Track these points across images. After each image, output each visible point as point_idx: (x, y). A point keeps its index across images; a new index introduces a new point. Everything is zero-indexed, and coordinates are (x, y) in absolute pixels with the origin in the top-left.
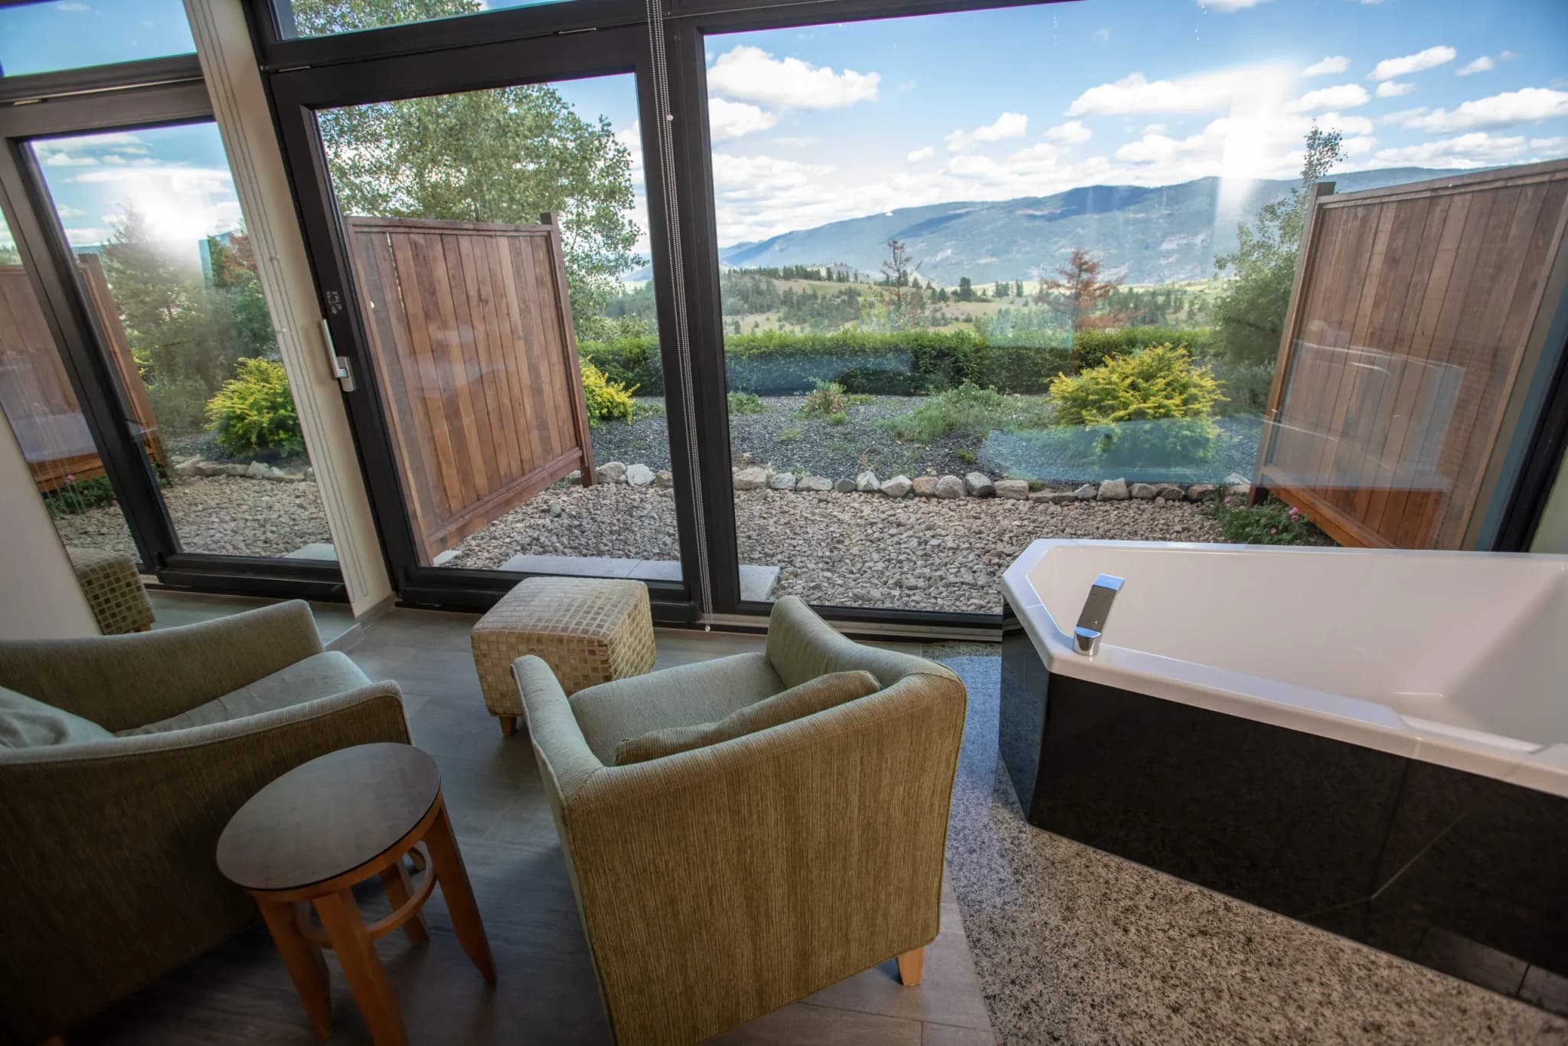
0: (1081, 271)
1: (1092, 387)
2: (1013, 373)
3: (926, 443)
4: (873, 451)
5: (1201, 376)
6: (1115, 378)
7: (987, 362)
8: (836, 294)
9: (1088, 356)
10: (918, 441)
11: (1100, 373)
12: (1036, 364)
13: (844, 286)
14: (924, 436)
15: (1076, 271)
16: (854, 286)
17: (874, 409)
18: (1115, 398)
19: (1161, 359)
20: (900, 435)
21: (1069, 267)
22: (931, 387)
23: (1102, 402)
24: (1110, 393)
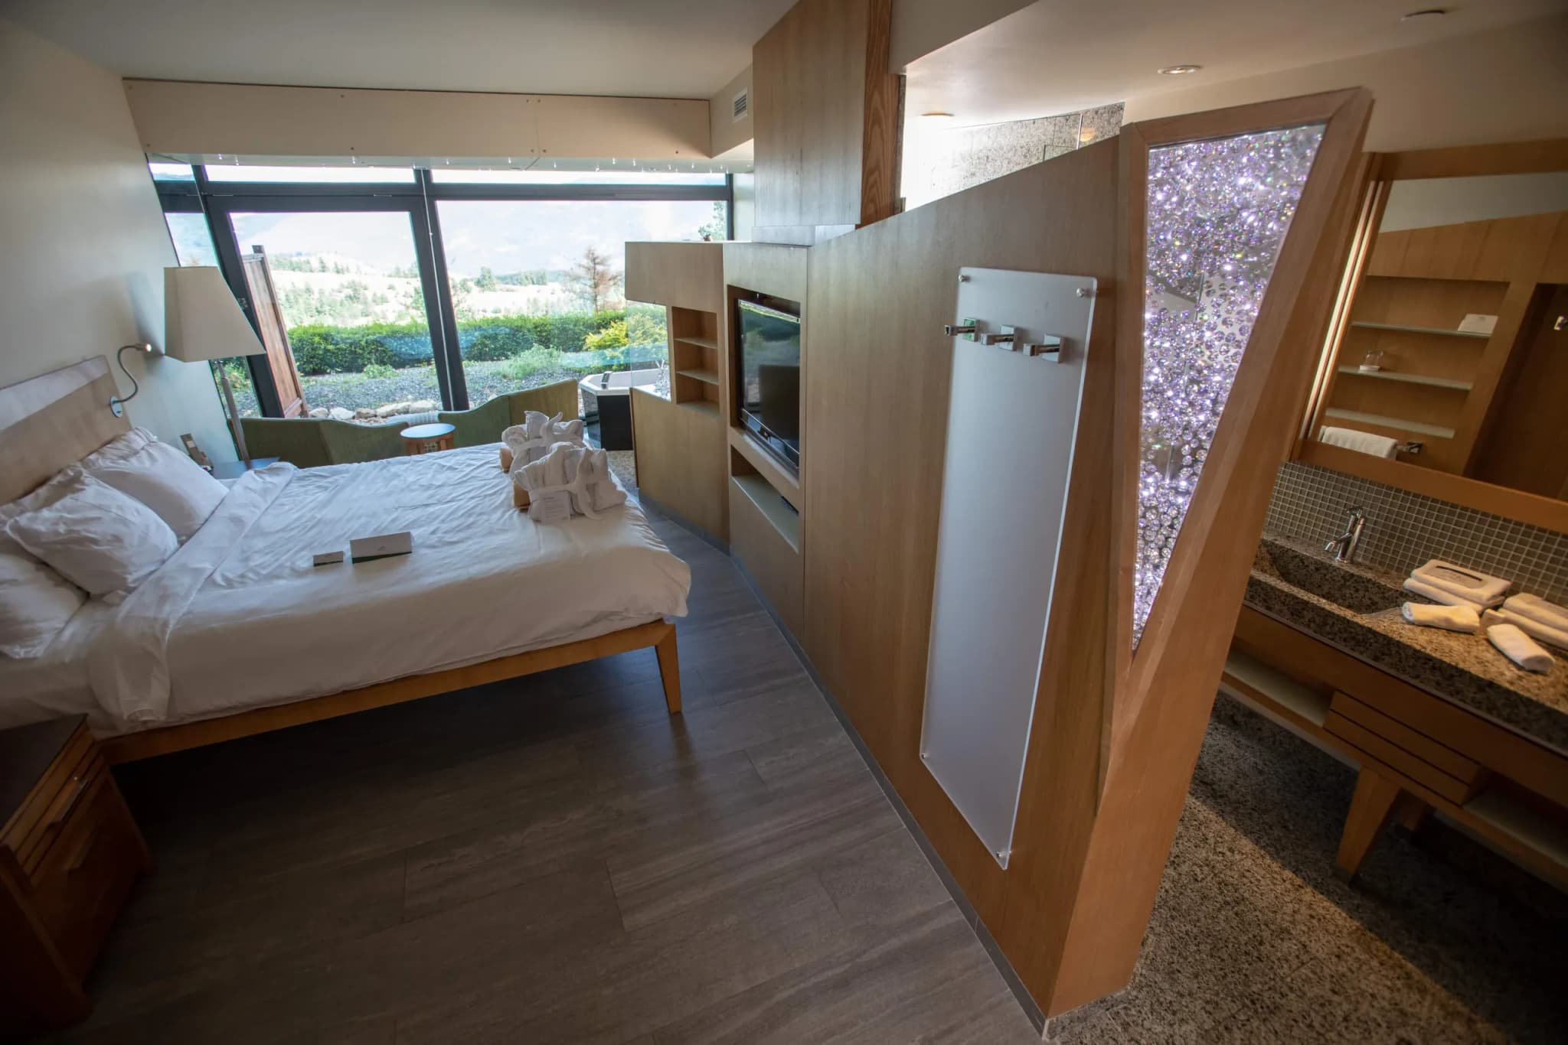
0: (595, 264)
1: (607, 338)
2: (562, 340)
3: (521, 379)
4: (491, 387)
5: (660, 329)
6: (617, 332)
7: (544, 334)
8: (336, 287)
9: (604, 324)
10: (517, 378)
11: (611, 331)
12: (576, 334)
13: (345, 279)
14: (520, 375)
15: (591, 264)
16: (357, 279)
17: (477, 368)
18: (619, 342)
19: (638, 321)
20: (505, 377)
21: (585, 262)
22: (509, 353)
23: (614, 344)
24: (617, 340)
